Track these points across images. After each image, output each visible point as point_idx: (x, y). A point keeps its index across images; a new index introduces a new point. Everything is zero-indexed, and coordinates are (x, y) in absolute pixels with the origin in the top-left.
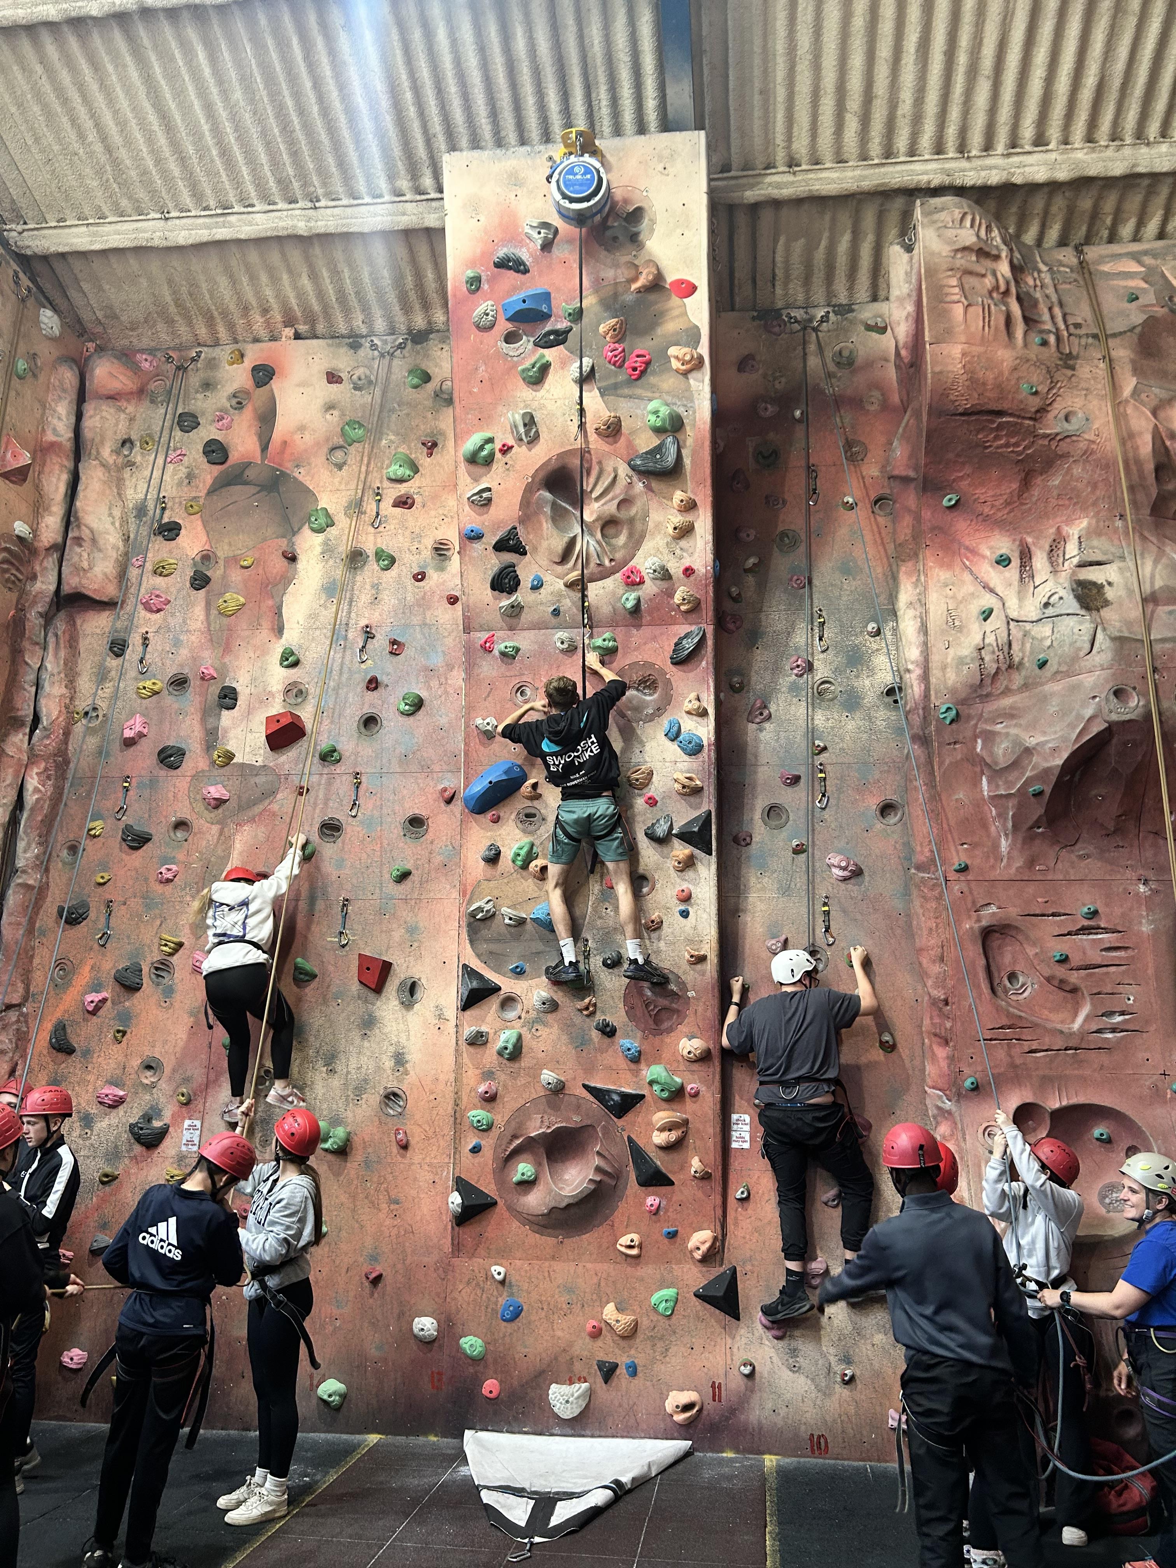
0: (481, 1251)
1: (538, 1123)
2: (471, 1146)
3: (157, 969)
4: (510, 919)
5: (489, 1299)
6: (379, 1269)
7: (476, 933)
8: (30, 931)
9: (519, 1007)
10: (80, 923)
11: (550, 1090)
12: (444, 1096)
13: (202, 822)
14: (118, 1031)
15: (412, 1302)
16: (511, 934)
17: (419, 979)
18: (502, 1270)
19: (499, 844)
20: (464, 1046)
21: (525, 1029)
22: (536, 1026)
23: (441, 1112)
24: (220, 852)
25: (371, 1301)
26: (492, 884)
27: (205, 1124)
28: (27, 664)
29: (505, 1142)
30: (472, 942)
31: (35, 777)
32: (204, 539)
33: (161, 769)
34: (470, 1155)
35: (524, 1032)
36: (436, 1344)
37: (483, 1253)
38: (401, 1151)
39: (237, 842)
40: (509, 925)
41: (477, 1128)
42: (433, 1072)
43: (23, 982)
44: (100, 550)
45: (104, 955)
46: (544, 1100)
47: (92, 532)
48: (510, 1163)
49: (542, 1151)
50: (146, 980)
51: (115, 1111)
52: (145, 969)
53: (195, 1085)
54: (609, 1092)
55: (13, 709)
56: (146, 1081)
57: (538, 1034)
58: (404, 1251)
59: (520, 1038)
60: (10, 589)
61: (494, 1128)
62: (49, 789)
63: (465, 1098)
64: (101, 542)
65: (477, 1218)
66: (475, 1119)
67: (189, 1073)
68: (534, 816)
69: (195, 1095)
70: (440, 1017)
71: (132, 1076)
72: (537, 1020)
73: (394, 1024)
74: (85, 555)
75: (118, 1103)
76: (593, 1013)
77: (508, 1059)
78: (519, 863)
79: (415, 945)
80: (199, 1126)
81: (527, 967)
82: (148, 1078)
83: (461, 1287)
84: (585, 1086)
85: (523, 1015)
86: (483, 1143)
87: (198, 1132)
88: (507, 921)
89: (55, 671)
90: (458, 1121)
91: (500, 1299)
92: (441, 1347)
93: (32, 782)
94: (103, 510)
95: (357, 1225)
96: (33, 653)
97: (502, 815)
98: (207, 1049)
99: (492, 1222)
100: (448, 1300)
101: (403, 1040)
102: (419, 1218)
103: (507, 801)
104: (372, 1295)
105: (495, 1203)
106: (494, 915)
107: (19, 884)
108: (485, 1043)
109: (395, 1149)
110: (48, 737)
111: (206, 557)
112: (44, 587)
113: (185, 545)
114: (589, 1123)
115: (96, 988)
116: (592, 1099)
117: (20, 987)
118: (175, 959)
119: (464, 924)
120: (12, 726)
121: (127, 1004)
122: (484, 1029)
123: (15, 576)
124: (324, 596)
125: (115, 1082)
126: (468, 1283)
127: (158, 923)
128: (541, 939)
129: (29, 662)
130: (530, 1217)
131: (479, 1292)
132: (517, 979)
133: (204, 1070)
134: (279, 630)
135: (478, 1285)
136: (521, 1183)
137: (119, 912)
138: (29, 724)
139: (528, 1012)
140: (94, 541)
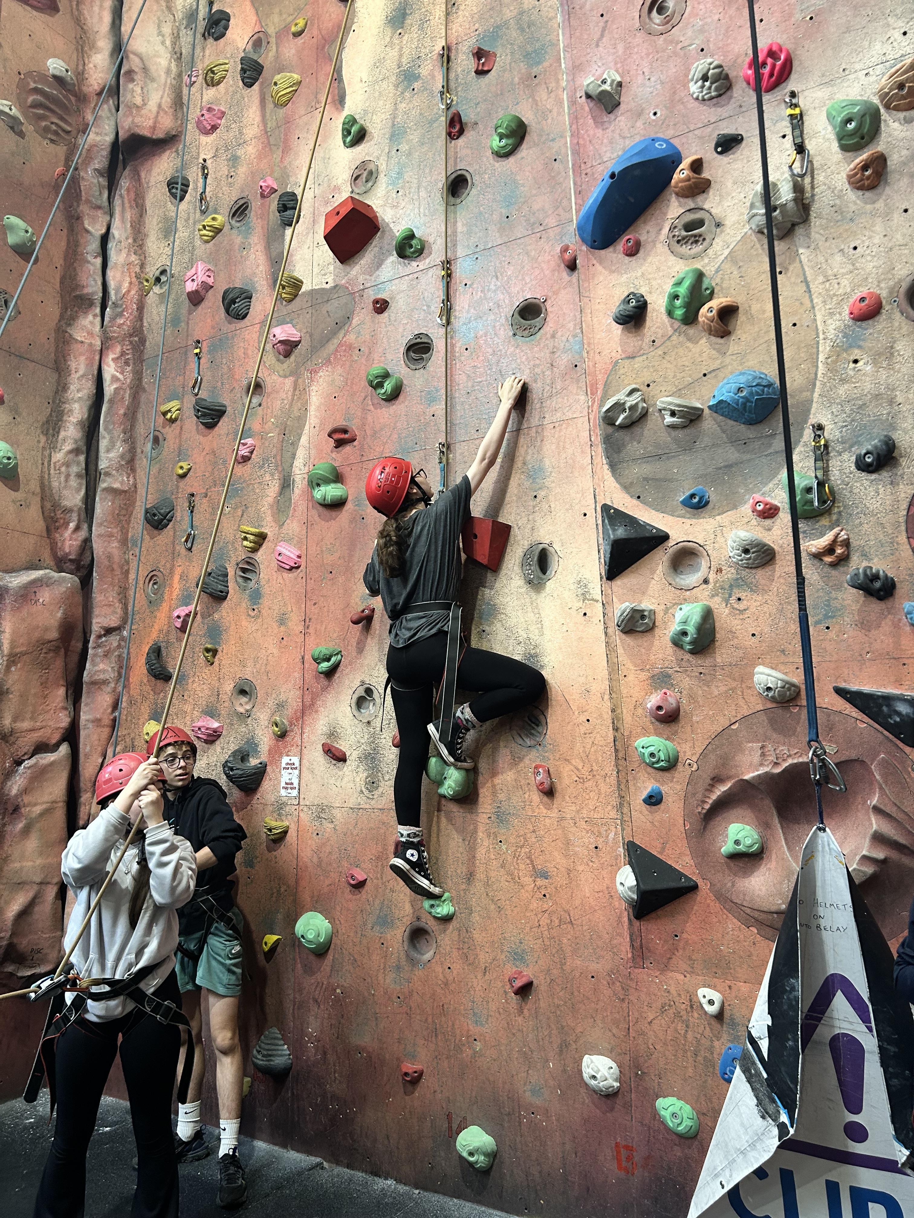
0: (679, 961)
1: (756, 758)
2: (645, 794)
3: (244, 570)
4: (673, 414)
5: (698, 1041)
6: (529, 973)
7: (619, 451)
8: (124, 542)
9: (704, 564)
10: (166, 526)
11: (773, 699)
12: (601, 716)
13: (275, 377)
14: (208, 650)
15: (579, 1029)
16: (676, 440)
17: (550, 545)
18: (716, 996)
19: (643, 291)
20: (618, 637)
21: (718, 599)
22: (737, 593)
23: (599, 740)
24: (296, 413)
25: (520, 1019)
26: (638, 362)
27: (304, 761)
28: (87, 231)
29: (701, 789)
30: (613, 466)
31: (112, 363)
32: (253, 18)
33: (230, 323)
34: (644, 808)
35: (717, 605)
36: (619, 1101)
37: (683, 966)
38: (545, 799)
39: (313, 394)
40: (672, 427)
41: (651, 765)
42: (582, 680)
43: (120, 601)
44: (153, 80)
45: (190, 560)
46: (763, 717)
47: (141, 59)
48: (712, 823)
49: (768, 804)
50: (231, 585)
51: (212, 747)
52: (231, 572)
53: (289, 712)
54: (888, 699)
55: (78, 286)
56: (241, 710)
57: (742, 606)
58: (561, 949)
59: (708, 615)
60: (52, 141)
61: (680, 766)
62: (127, 377)
63: (627, 718)
64: (153, 69)
65: (668, 908)
66: (647, 752)
67: (283, 697)
68: (700, 223)
69: (291, 724)
70: (585, 596)
71: (226, 704)
72: (737, 583)
73: (520, 613)
74: (138, 90)
75: (213, 737)
76: (844, 559)
77: (693, 652)
78: (679, 312)
79: (541, 494)
80: (297, 764)
81: (712, 494)
82: (242, 705)
83: (651, 1016)
84: (840, 692)
85: (712, 577)
86: (664, 789)
87: (297, 772)
88: (669, 420)
89: (123, 238)
90: (621, 755)
91: (716, 1044)
92: (627, 1106)
93: (110, 370)
94: (152, 29)
95: (493, 907)
96: (94, 220)
97: (643, 238)
98: (300, 665)
99: (693, 917)
100: (632, 1033)
101: (535, 636)
102: (577, 902)
103: (650, 211)
104: (521, 1011)
105: (694, 888)
106: (644, 415)
107: (105, 490)
108: (651, 629)
109: (536, 797)
110: (121, 315)
111: (258, 43)
112: (98, 138)
113: (235, 36)
114: (853, 756)
115: (186, 600)
116: (855, 713)
117: (118, 607)
118: (260, 556)
119: (597, 439)
120: (79, 308)
121: (216, 616)
122: (646, 605)
123: (56, 124)
124: (389, 32)
125: (211, 712)
126: (663, 1010)
127: (240, 513)
128: (734, 441)
129: (90, 228)
130: (756, 914)
131: (680, 1027)
132: (694, 516)
133: (299, 693)
134: (341, 100)
135: (678, 1015)
136: (734, 856)
137: (202, 505)
138: (98, 304)
139: (720, 570)
140: (145, 69)
